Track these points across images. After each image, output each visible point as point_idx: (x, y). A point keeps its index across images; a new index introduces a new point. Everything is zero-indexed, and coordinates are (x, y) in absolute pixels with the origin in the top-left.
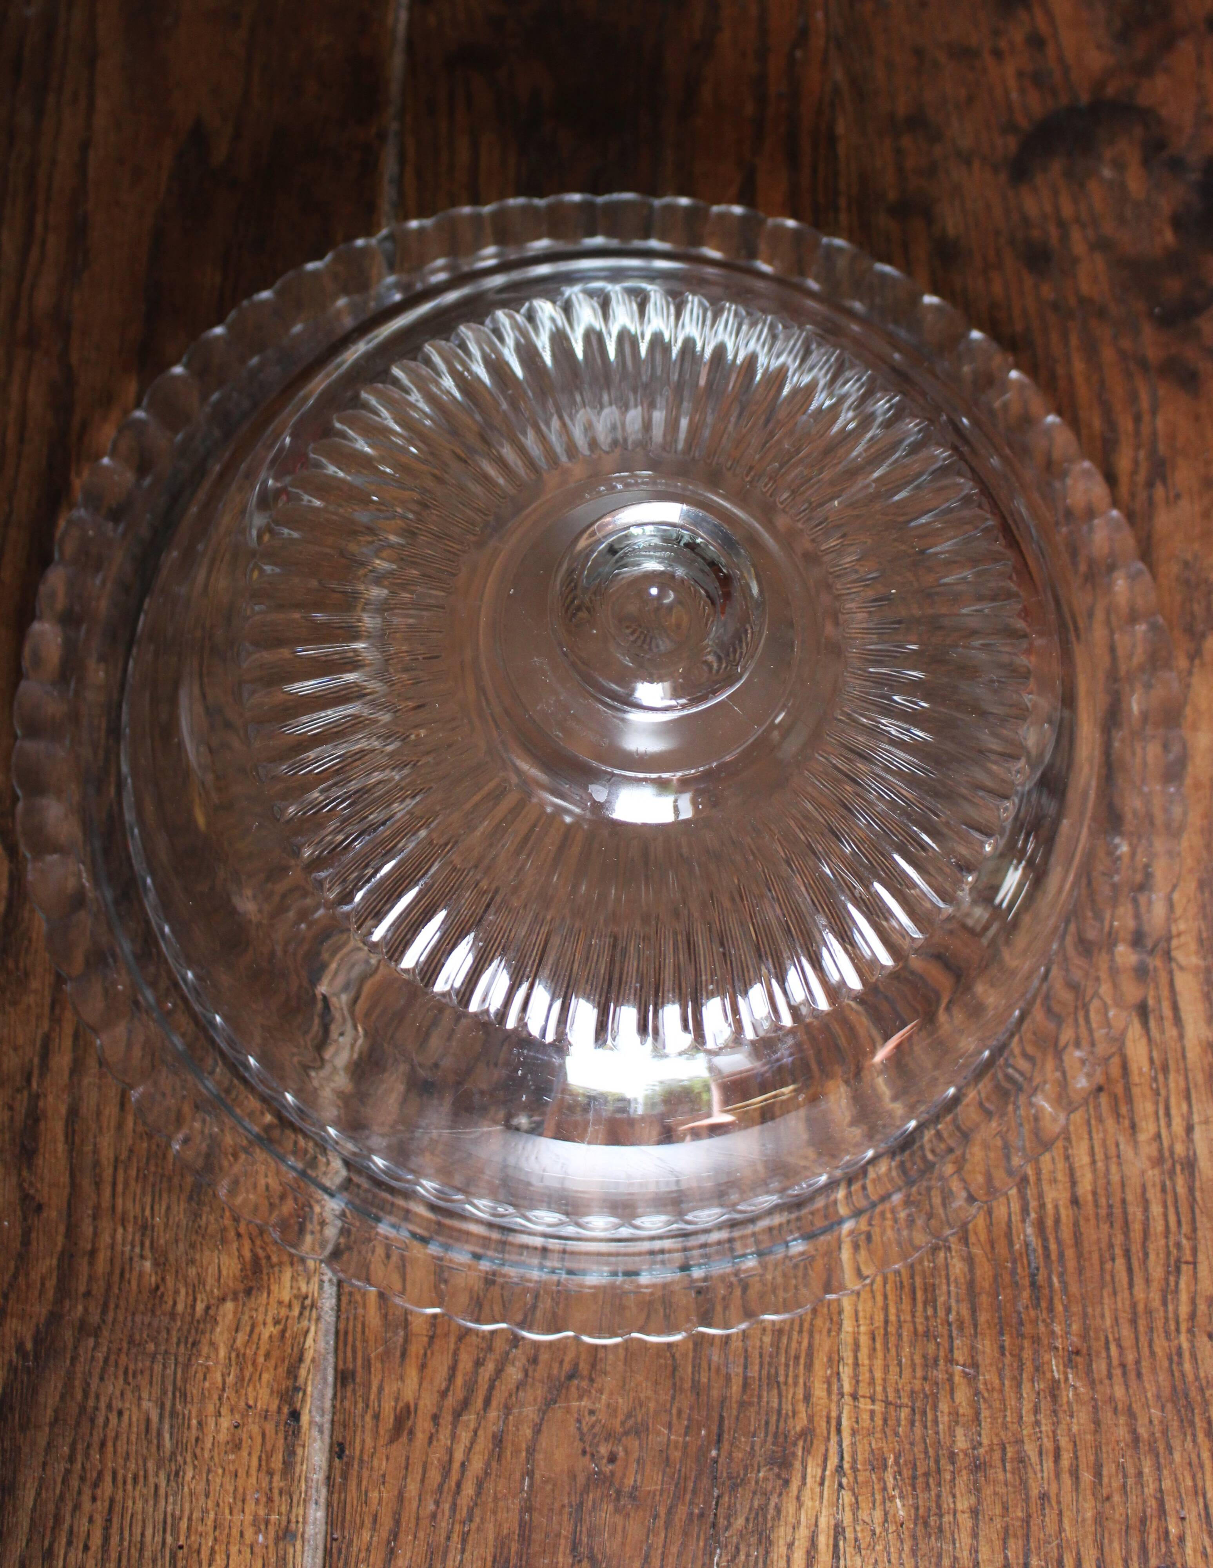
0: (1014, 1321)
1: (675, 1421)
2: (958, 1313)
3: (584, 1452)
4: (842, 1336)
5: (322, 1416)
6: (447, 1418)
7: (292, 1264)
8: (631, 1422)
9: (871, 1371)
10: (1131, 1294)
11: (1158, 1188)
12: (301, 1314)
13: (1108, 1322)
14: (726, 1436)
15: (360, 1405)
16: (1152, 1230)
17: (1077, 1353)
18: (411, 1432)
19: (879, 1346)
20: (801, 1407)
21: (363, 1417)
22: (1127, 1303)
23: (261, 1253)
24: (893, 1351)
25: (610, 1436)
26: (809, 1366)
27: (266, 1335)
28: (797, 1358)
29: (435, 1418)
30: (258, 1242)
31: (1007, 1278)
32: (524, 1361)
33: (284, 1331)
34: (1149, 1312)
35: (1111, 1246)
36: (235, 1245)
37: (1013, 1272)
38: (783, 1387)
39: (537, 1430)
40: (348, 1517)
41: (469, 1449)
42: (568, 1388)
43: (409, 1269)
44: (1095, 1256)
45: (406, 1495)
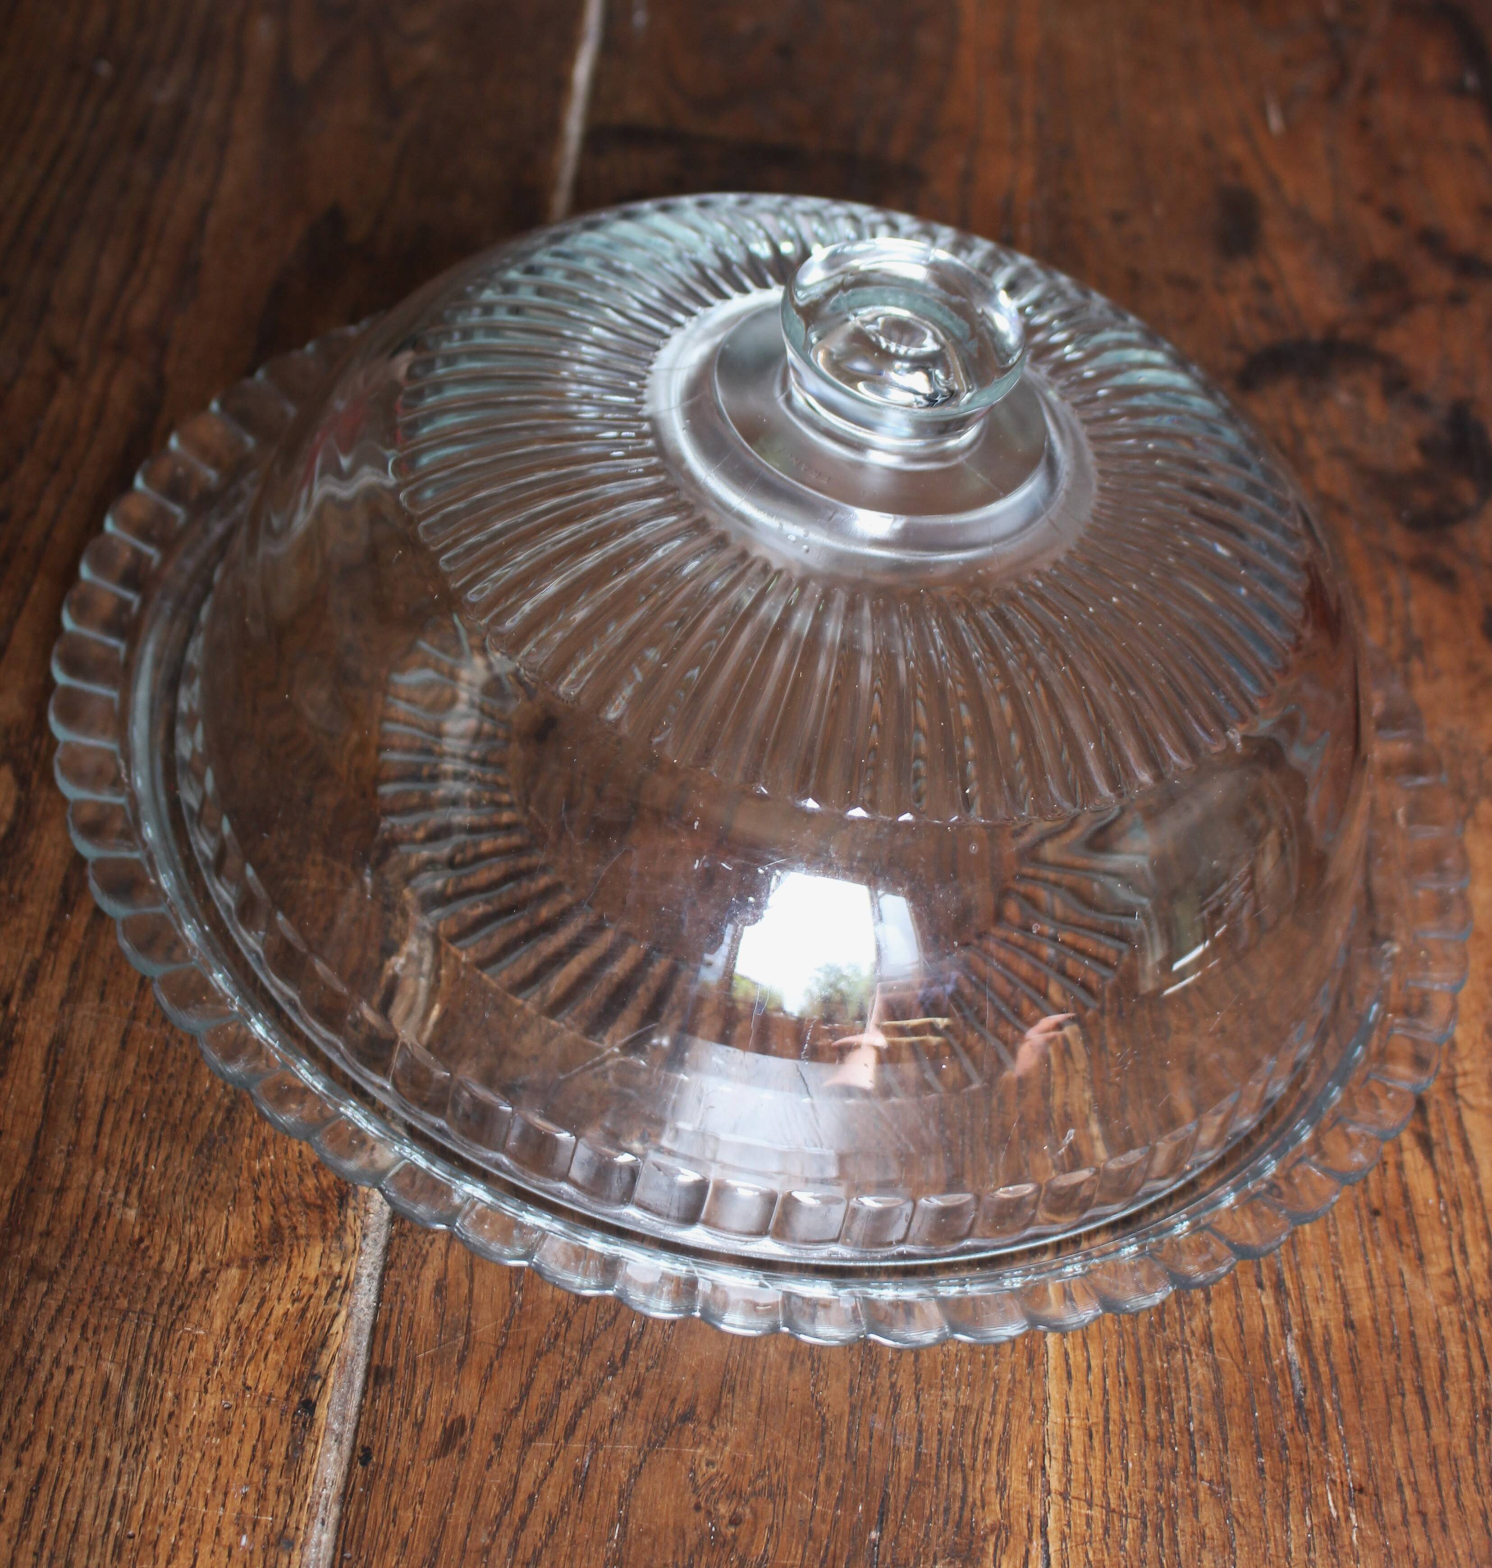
0: (1277, 1442)
1: (822, 1489)
2: (1201, 1423)
3: (697, 1507)
4: (1049, 1426)
5: (343, 1423)
6: (513, 1441)
7: (324, 1239)
8: (761, 1483)
9: (1086, 1470)
10: (1428, 1435)
11: (1456, 1327)
12: (329, 1294)
13: (1400, 1462)
14: (891, 1517)
15: (398, 1409)
16: (1452, 1371)
17: (1361, 1490)
18: (463, 1450)
19: (1096, 1443)
20: (994, 1498)
21: (400, 1424)
22: (1425, 1444)
23: (284, 1222)
24: (1116, 1453)
25: (734, 1494)
26: (1004, 1453)
27: (279, 1311)
28: (988, 1442)
29: (498, 1439)
30: (283, 1210)
31: (1264, 1395)
32: (622, 1390)
33: (304, 1311)
34: (1454, 1460)
35: (1399, 1380)
36: (251, 1209)
37: (1273, 1389)
38: (968, 1471)
39: (636, 1473)
40: (368, 1534)
41: (540, 1482)
42: (680, 1431)
43: (478, 1271)
44: (1379, 1390)
45: (451, 1521)
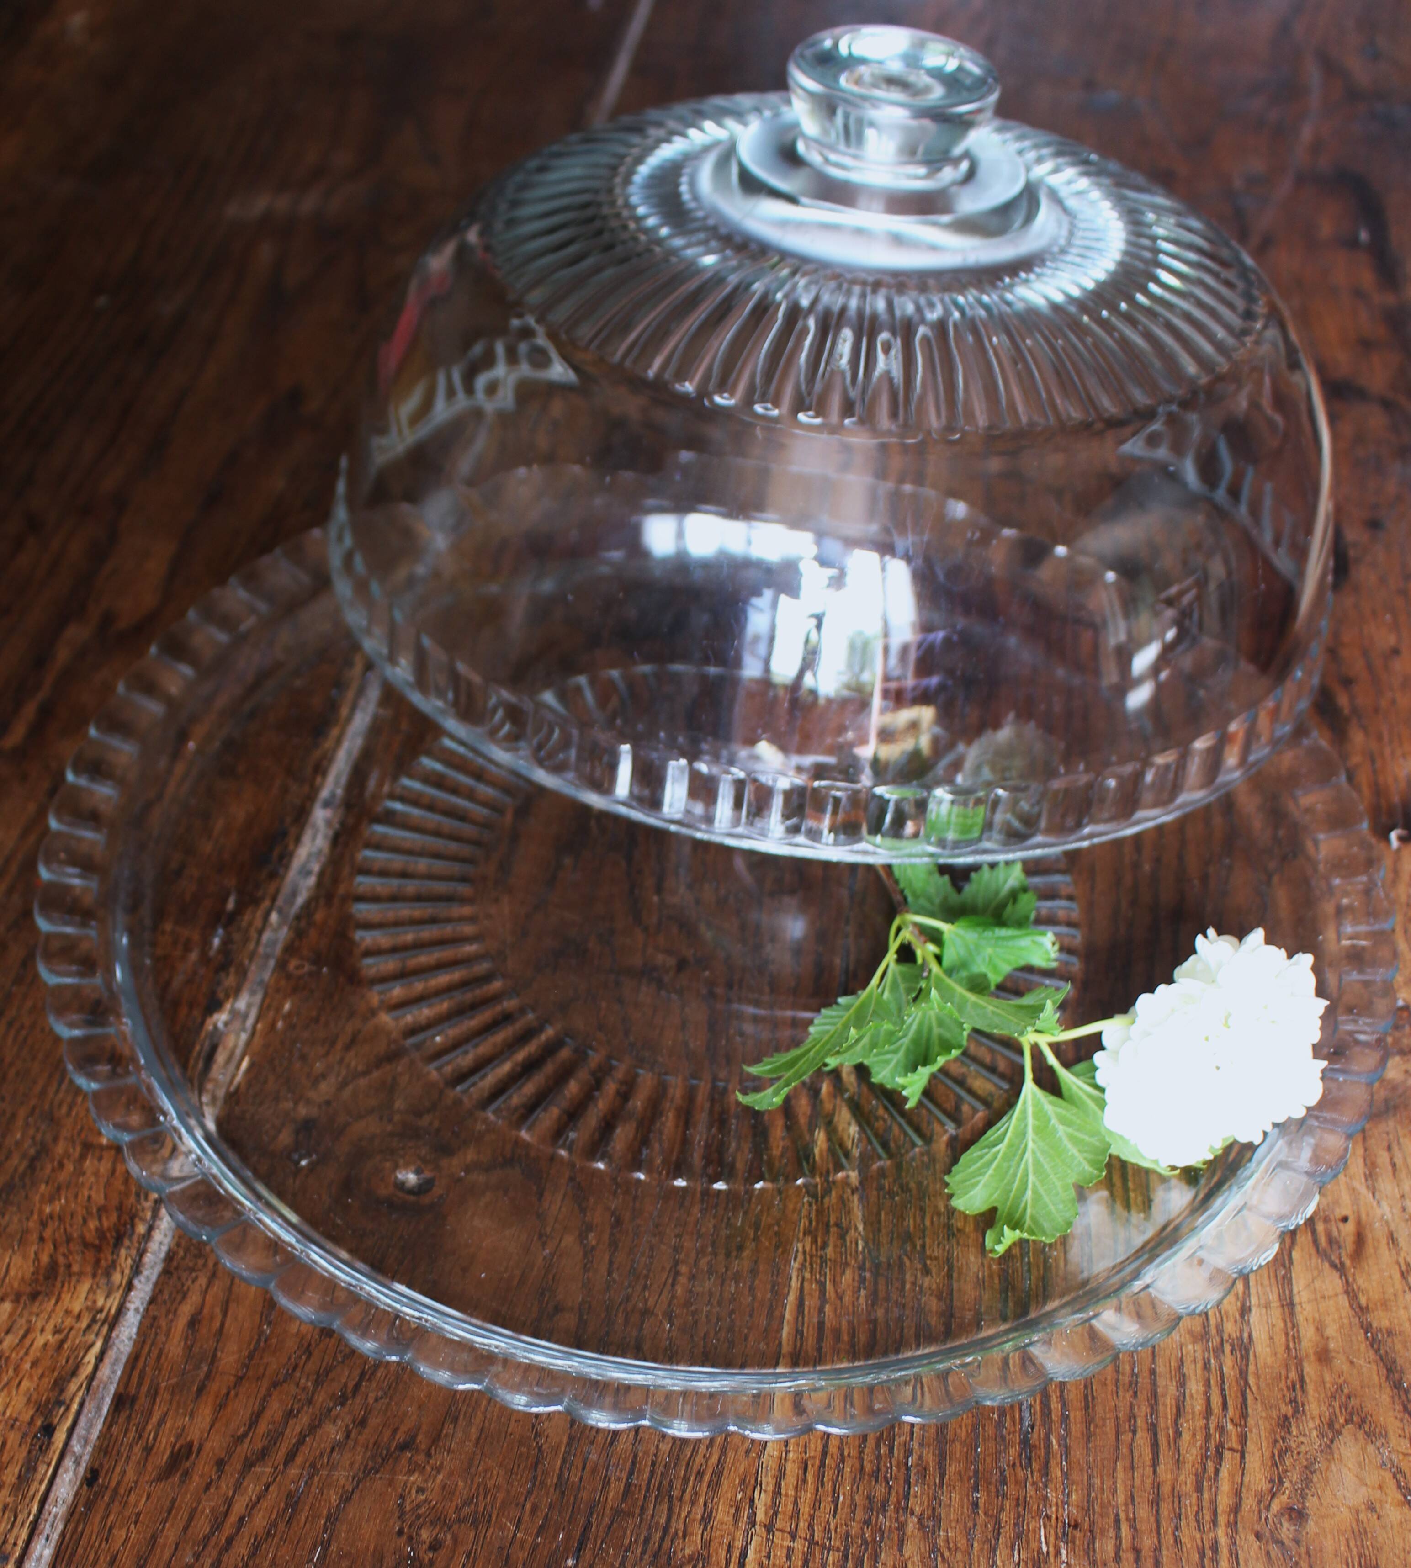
0: (996, 1476)
1: (526, 1517)
2: (920, 1457)
3: (400, 1533)
4: (764, 1459)
5: (85, 1446)
6: (235, 1465)
7: (94, 1275)
8: (466, 1510)
9: (796, 1503)
10: (1154, 1472)
11: (1200, 1365)
12: (89, 1327)
13: (1121, 1498)
14: (590, 1545)
15: (132, 1434)
16: (1188, 1408)
17: (1076, 1526)
18: (186, 1473)
19: (810, 1477)
20: (697, 1529)
21: (131, 1447)
22: (1149, 1481)
23: (61, 1260)
24: (829, 1486)
25: (438, 1520)
26: (715, 1485)
27: (40, 1341)
28: (700, 1474)
29: (220, 1464)
30: (63, 1249)
31: (990, 1430)
32: (348, 1420)
33: (62, 1342)
34: (1177, 1497)
35: (1132, 1417)
36: (34, 1248)
37: (1000, 1424)
38: (675, 1501)
39: (347, 1498)
40: (80, 1551)
41: (253, 1506)
42: (397, 1459)
43: (233, 1306)
44: (1110, 1426)
45: (161, 1540)
